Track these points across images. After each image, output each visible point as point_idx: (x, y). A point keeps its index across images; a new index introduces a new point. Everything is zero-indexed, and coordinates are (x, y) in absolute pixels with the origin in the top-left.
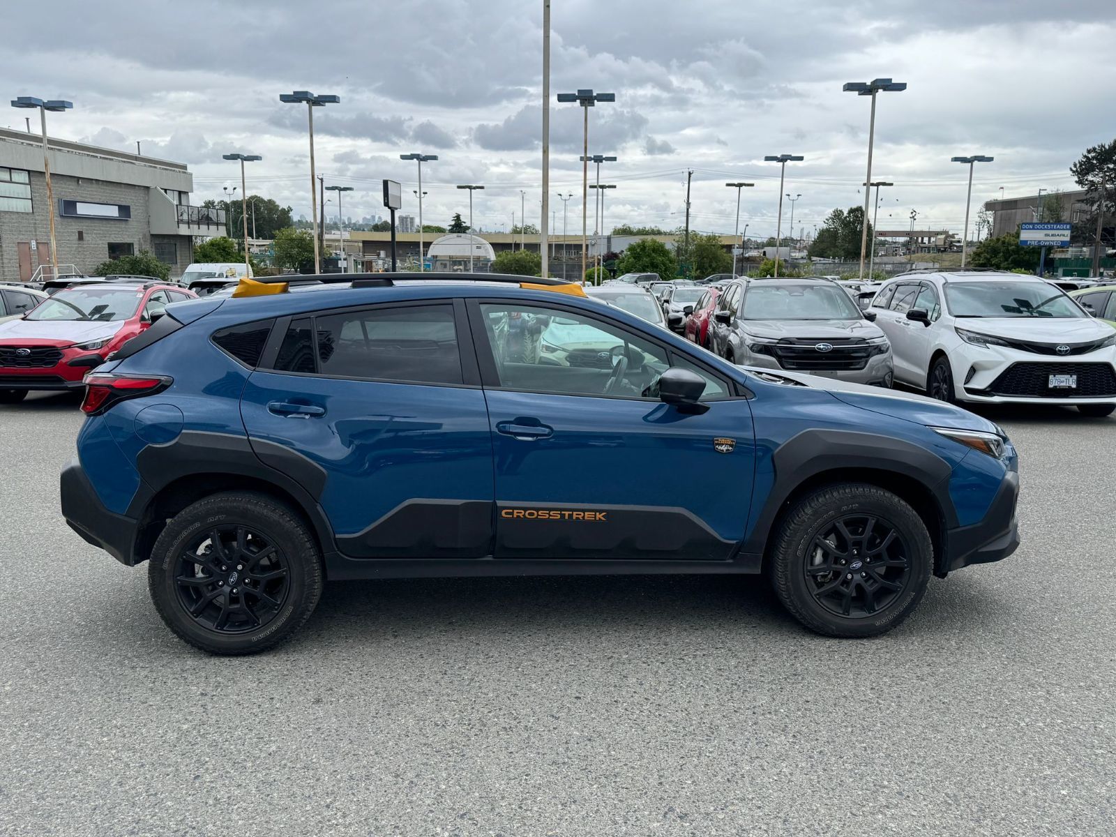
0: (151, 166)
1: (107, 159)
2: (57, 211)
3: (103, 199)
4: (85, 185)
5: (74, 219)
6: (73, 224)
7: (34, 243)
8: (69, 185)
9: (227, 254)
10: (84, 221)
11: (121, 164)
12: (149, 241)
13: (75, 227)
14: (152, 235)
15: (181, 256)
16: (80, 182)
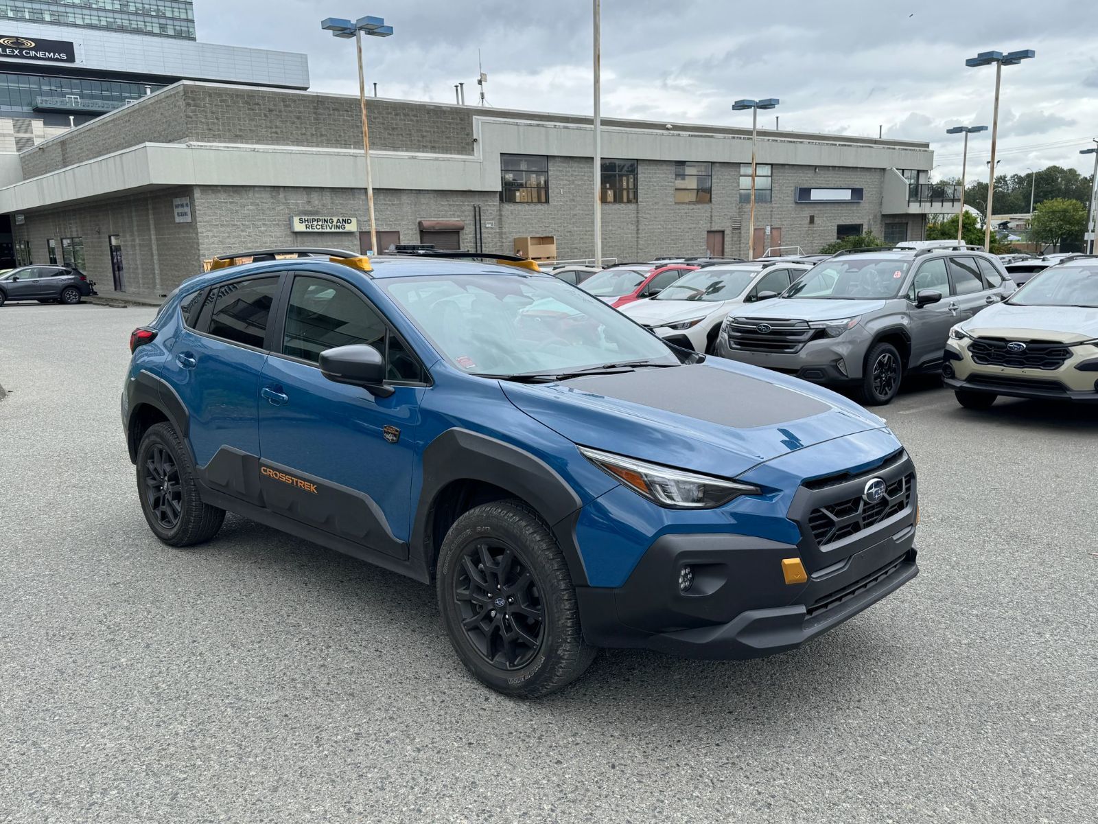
0: (889, 148)
1: (845, 145)
2: (793, 199)
3: (838, 184)
4: (822, 172)
5: (809, 205)
6: (806, 209)
7: (768, 229)
8: (807, 174)
9: (968, 231)
10: (816, 205)
11: (859, 149)
12: (879, 221)
13: (807, 212)
14: (884, 216)
15: (912, 235)
16: (817, 170)
